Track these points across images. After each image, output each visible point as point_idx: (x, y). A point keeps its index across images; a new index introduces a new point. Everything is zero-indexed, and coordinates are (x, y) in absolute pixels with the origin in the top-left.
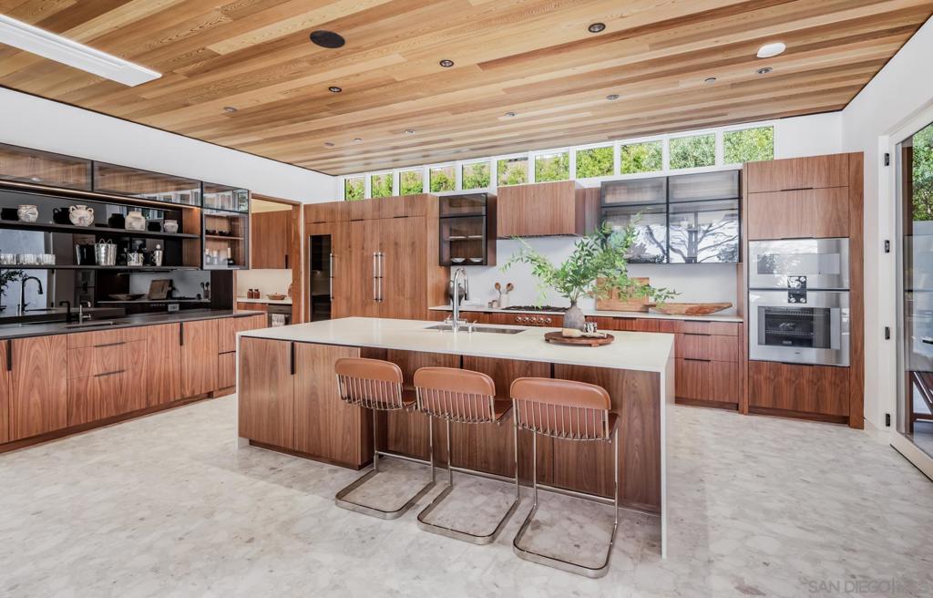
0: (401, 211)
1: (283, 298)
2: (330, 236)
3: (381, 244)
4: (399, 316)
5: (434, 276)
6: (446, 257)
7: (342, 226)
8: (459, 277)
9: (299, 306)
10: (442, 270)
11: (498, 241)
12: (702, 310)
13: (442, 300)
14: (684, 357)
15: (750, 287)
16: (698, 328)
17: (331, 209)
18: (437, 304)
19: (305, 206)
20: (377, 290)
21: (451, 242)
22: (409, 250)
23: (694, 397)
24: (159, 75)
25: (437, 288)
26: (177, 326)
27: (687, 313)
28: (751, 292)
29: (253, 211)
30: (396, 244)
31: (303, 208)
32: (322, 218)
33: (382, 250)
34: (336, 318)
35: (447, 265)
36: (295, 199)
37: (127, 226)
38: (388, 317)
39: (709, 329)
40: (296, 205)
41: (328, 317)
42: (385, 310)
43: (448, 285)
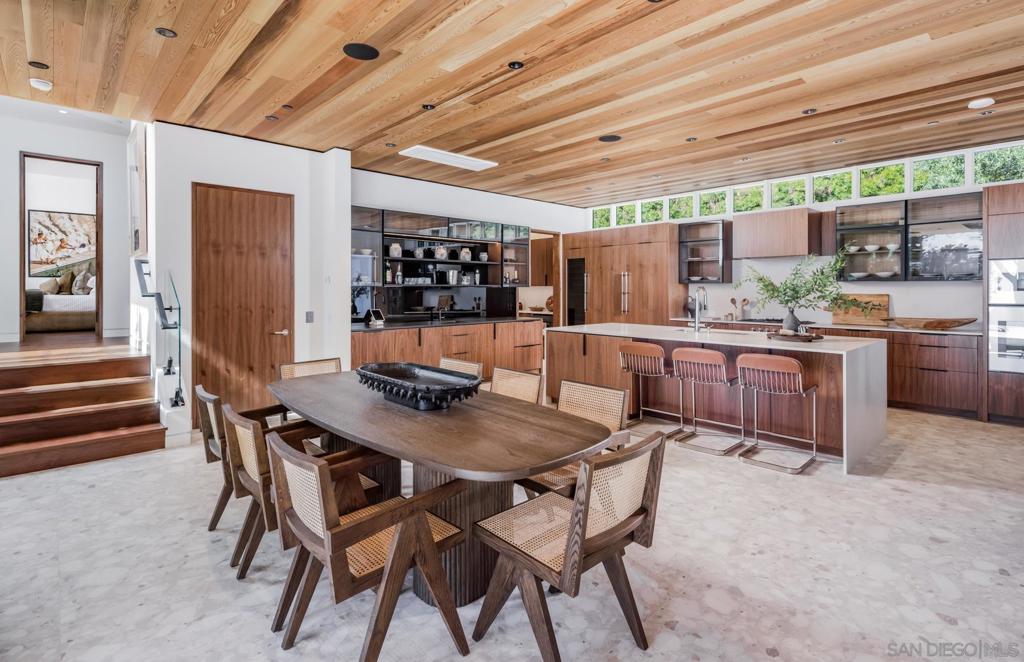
0: (645, 238)
1: (541, 309)
2: (584, 259)
3: (628, 266)
4: (645, 322)
5: (674, 292)
6: (685, 274)
7: (594, 251)
8: (696, 293)
9: (559, 316)
10: (681, 287)
11: (734, 261)
12: (942, 324)
13: (681, 312)
14: (919, 366)
15: (991, 302)
16: (934, 340)
17: (584, 237)
18: (677, 316)
19: (564, 236)
20: (625, 305)
21: (690, 263)
22: (651, 271)
23: (930, 404)
24: (496, 164)
25: (676, 303)
26: (492, 325)
27: (926, 326)
28: (991, 308)
29: (531, 238)
30: (641, 265)
31: (561, 238)
32: (577, 245)
33: (628, 270)
34: (590, 323)
35: (684, 282)
36: (555, 230)
37: (461, 257)
38: (634, 322)
39: (946, 341)
40: (556, 235)
41: (583, 324)
42: (631, 319)
43: (686, 299)
